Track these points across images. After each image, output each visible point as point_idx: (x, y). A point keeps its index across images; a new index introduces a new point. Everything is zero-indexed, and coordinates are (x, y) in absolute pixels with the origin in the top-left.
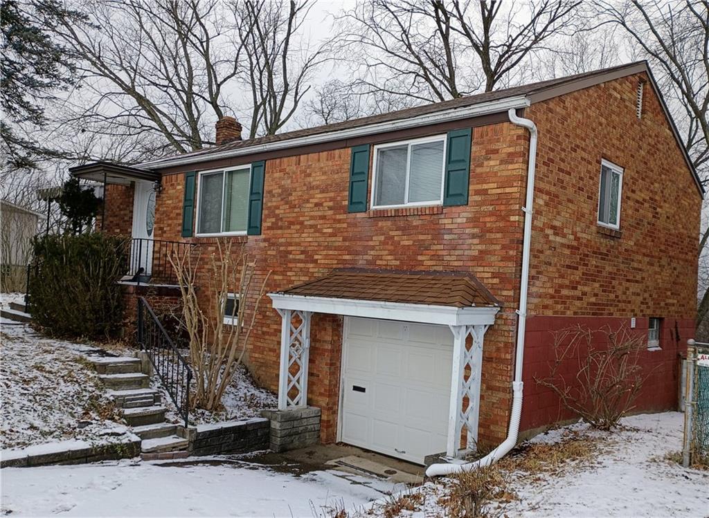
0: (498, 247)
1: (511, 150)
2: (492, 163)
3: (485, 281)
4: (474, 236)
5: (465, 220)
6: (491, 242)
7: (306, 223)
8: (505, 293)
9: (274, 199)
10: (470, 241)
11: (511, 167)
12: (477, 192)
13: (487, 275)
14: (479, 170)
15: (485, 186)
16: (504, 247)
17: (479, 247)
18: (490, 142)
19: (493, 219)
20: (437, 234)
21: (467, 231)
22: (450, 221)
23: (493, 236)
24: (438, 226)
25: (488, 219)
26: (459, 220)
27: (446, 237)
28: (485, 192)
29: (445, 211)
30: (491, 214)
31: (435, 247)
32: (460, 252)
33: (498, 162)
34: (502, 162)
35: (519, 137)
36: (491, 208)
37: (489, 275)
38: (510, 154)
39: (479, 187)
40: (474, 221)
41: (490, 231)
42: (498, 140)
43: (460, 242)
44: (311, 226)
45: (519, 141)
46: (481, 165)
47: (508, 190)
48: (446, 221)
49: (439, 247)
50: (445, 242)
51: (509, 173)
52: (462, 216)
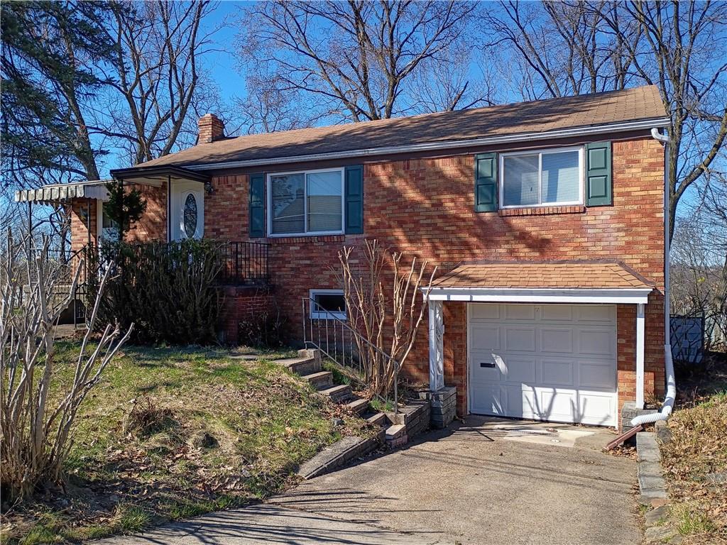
0: (645, 238)
1: (653, 160)
2: (634, 170)
3: (634, 266)
4: (619, 230)
5: (609, 217)
6: (638, 234)
7: (421, 222)
8: (655, 275)
9: (377, 201)
10: (616, 234)
11: (653, 174)
12: (620, 194)
13: (635, 261)
14: (620, 176)
15: (628, 189)
16: (651, 238)
17: (626, 239)
18: (630, 153)
19: (639, 215)
20: (580, 229)
21: (612, 226)
22: (593, 218)
23: (640, 229)
24: (580, 222)
25: (633, 216)
26: (602, 217)
27: (589, 231)
28: (628, 194)
29: (588, 209)
30: (635, 212)
31: (579, 240)
32: (606, 244)
33: (640, 170)
34: (644, 170)
35: (659, 150)
36: (635, 207)
37: (639, 261)
38: (651, 164)
39: (622, 190)
40: (619, 217)
41: (637, 225)
42: (639, 152)
43: (606, 235)
44: (428, 225)
45: (661, 154)
46: (623, 172)
47: (651, 192)
48: (588, 218)
49: (583, 240)
50: (590, 236)
51: (652, 179)
52: (605, 214)
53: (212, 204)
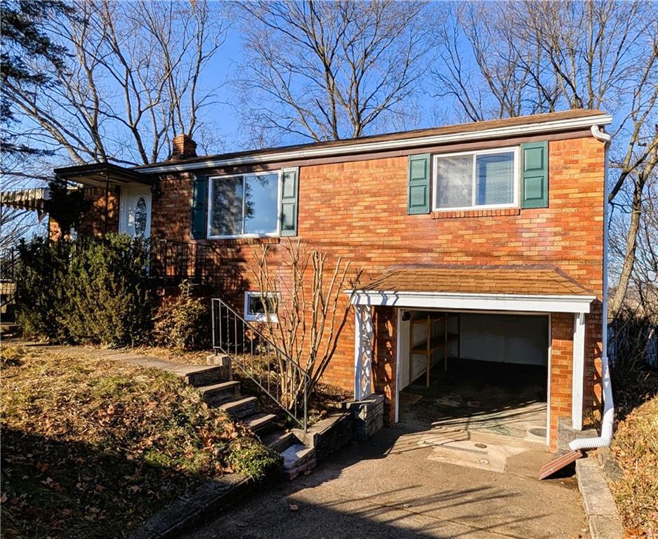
0: (584, 243)
1: (592, 161)
2: (572, 171)
3: (571, 273)
4: (555, 234)
5: (545, 220)
6: (576, 239)
7: (354, 224)
8: (593, 282)
9: (311, 203)
10: (552, 238)
11: (592, 175)
12: (556, 197)
13: (572, 267)
14: (557, 177)
15: (565, 191)
16: (589, 243)
17: (563, 244)
18: (568, 153)
19: (577, 219)
20: (515, 233)
21: (548, 230)
22: (528, 221)
23: (577, 234)
24: (514, 226)
25: (570, 219)
26: (538, 221)
27: (524, 235)
28: (566, 196)
29: (522, 212)
30: (574, 215)
31: (512, 244)
32: (541, 248)
33: (579, 171)
34: (582, 171)
35: (599, 150)
36: (573, 210)
37: (576, 267)
38: (590, 165)
39: (559, 192)
40: (555, 221)
41: (574, 229)
42: (577, 152)
43: (541, 239)
44: (361, 227)
45: (600, 154)
46: (560, 173)
47: (590, 195)
48: (524, 221)
49: (517, 244)
50: (523, 240)
51: (591, 180)
52: (542, 217)
53: (158, 206)
